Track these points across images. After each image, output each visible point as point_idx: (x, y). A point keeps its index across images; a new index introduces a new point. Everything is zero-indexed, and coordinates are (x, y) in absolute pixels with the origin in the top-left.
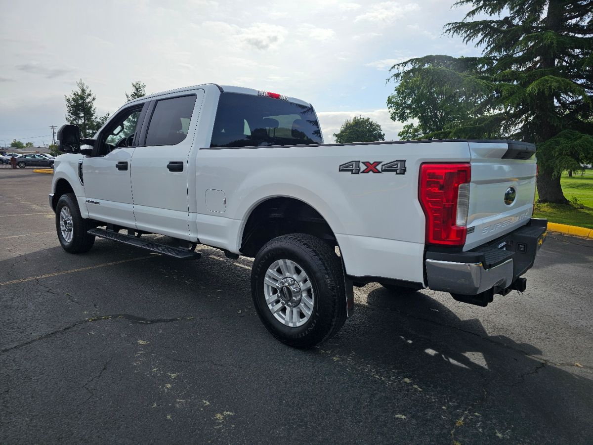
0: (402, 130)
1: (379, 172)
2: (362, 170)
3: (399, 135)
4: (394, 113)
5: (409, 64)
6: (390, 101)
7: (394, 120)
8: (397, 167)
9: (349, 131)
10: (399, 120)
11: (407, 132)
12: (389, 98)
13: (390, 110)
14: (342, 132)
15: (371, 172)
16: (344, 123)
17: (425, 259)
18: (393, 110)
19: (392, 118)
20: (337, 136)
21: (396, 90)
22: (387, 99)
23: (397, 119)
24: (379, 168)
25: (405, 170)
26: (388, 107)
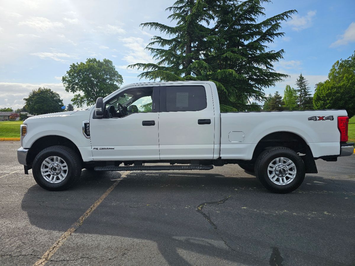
0: (73, 97)
1: (324, 120)
2: (317, 119)
3: (72, 100)
4: (67, 87)
5: (136, 66)
6: (64, 79)
7: (68, 91)
8: (331, 118)
9: (36, 97)
10: (71, 91)
11: (77, 99)
12: (63, 77)
13: (64, 85)
14: (30, 97)
15: (321, 120)
16: (31, 92)
17: (341, 146)
18: (67, 85)
19: (66, 90)
20: (26, 100)
21: (67, 73)
22: (62, 78)
23: (70, 91)
24: (324, 118)
25: (333, 119)
26: (63, 83)
